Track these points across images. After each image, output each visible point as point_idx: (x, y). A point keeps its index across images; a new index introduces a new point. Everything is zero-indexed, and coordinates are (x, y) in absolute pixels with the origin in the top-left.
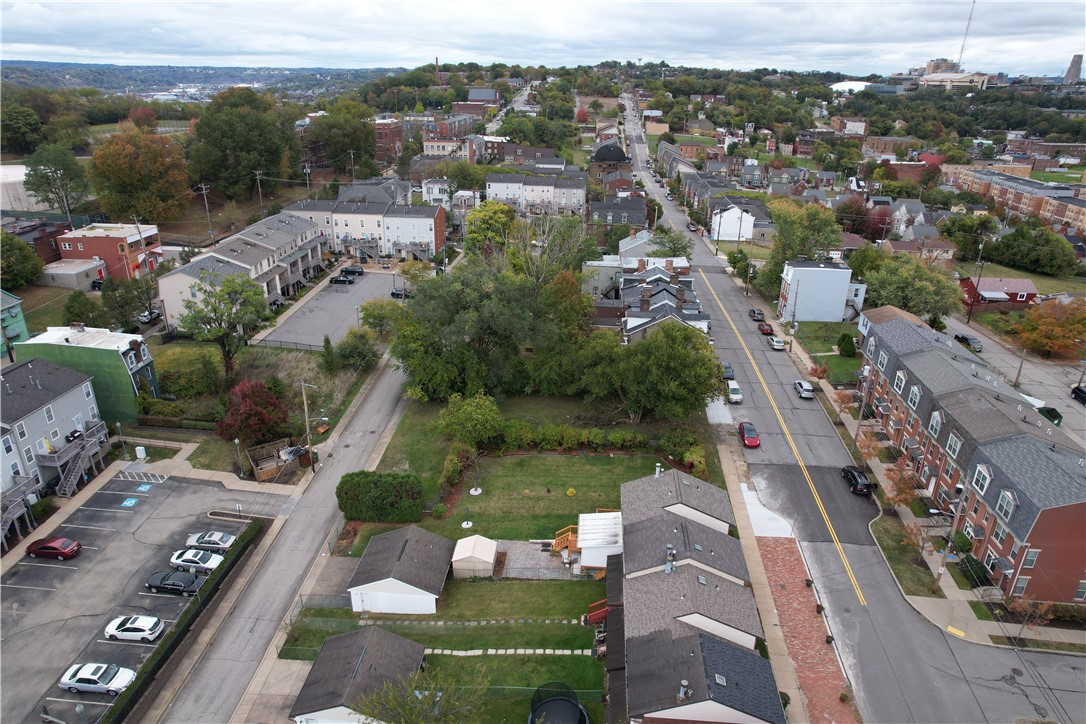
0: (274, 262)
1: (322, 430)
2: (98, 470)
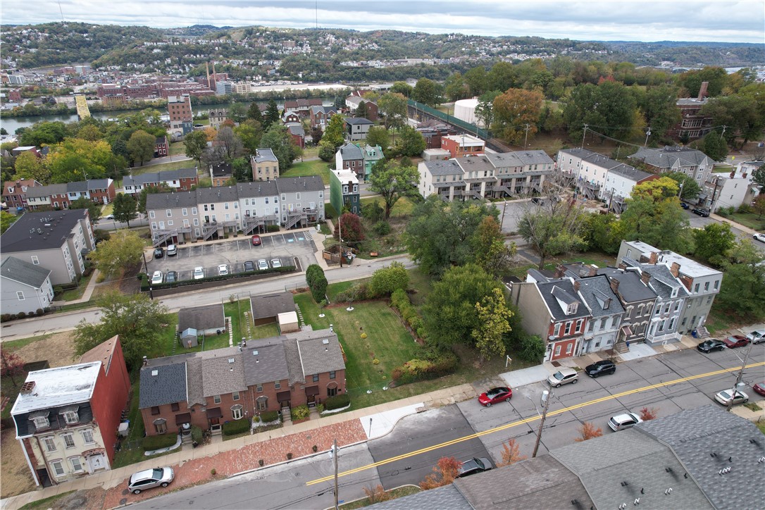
0: (491, 175)
1: (372, 254)
2: (305, 226)
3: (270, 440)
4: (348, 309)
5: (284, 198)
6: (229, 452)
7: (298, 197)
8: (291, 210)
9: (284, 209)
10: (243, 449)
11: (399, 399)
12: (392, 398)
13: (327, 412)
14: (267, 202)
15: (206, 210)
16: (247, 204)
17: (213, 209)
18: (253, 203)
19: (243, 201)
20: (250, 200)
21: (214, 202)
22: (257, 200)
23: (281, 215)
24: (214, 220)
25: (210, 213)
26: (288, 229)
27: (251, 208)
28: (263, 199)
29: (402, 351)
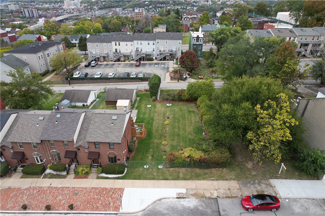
1: (199, 77)
2: (168, 60)
3: (48, 187)
4: (168, 105)
5: (158, 43)
6: (15, 189)
7: (166, 43)
8: (162, 50)
9: (158, 49)
10: (26, 189)
11: (167, 179)
12: (161, 177)
13: (104, 175)
14: (149, 44)
15: (116, 45)
16: (138, 44)
17: (119, 45)
18: (141, 44)
19: (135, 42)
20: (139, 42)
21: (120, 41)
22: (143, 42)
23: (156, 52)
24: (120, 51)
25: (117, 47)
26: (158, 61)
27: (140, 47)
28: (147, 42)
29: (189, 139)
